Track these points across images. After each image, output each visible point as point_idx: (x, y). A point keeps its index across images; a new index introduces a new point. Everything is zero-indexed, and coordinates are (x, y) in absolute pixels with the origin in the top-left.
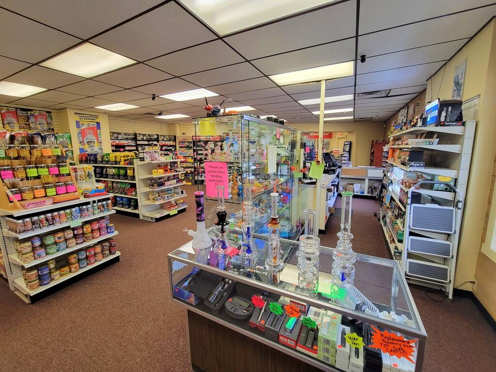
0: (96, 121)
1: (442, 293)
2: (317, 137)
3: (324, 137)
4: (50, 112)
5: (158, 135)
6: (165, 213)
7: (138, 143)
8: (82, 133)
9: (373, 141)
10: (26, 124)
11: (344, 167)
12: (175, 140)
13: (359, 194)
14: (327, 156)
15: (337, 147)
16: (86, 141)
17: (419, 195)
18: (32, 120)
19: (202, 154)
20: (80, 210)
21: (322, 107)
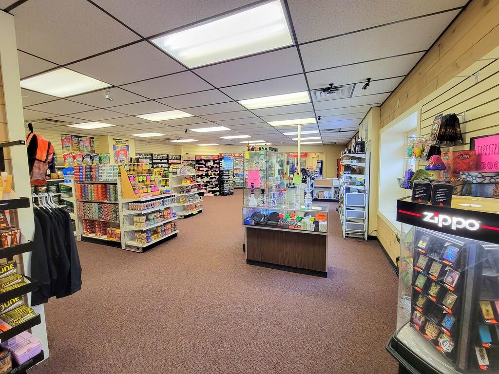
0: (127, 144)
1: (364, 239)
2: (297, 156)
3: (302, 156)
4: (93, 138)
5: (168, 155)
6: (190, 212)
7: (154, 161)
8: (117, 154)
9: (338, 160)
10: (77, 148)
11: (316, 179)
12: (180, 159)
13: (328, 198)
14: (304, 171)
15: (312, 164)
16: (119, 160)
17: (349, 188)
18: (81, 144)
19: (203, 171)
20: (163, 201)
21: (299, 136)
